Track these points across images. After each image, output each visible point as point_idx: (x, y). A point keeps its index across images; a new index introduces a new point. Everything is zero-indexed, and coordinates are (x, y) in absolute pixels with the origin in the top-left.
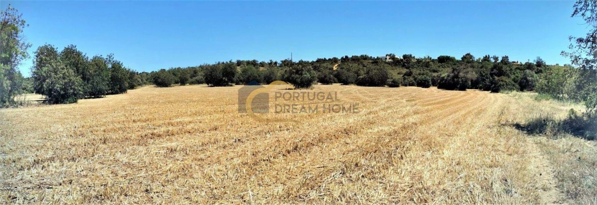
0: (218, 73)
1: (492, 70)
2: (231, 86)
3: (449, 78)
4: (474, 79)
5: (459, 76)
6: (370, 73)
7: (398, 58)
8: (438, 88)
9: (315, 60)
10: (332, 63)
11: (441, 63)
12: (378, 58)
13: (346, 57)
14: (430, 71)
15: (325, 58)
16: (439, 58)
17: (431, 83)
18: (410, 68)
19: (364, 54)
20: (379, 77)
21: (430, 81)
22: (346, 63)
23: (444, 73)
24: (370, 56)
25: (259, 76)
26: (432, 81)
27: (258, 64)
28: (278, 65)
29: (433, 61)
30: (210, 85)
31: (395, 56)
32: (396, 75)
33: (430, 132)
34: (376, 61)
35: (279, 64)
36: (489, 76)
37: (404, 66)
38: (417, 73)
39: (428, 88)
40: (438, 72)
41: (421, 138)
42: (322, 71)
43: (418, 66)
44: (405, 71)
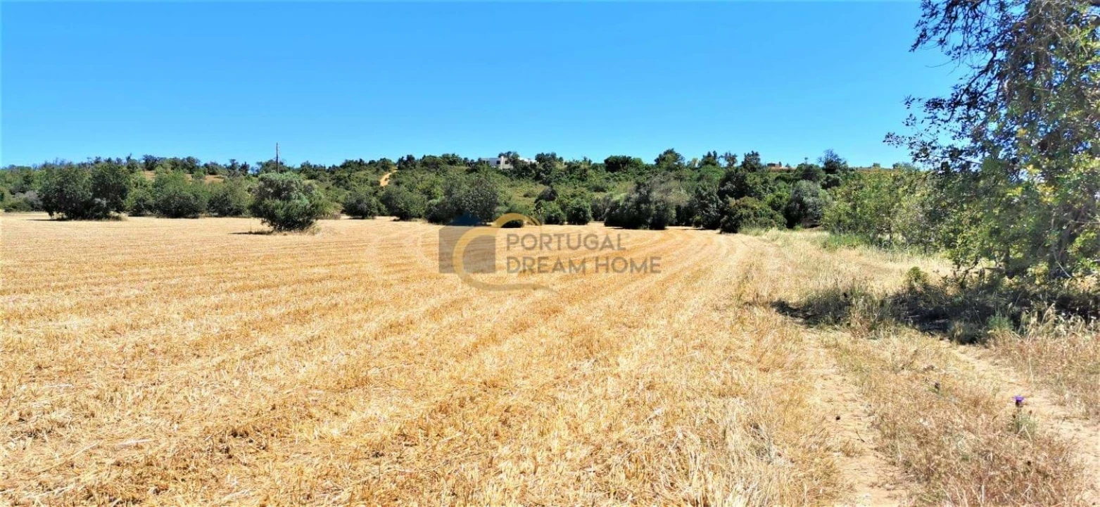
0: (81, 187)
1: (723, 183)
2: (117, 219)
3: (630, 204)
4: (683, 205)
5: (651, 199)
6: (455, 191)
7: (526, 160)
8: (607, 224)
9: (338, 164)
10: (378, 170)
11: (612, 172)
12: (481, 162)
13: (410, 158)
14: (589, 189)
15: (361, 160)
16: (606, 161)
17: (590, 215)
18: (552, 184)
19: (450, 152)
20: (476, 202)
21: (589, 209)
22: (409, 172)
23: (617, 193)
24: (463, 157)
25: (196, 197)
26: (592, 210)
27: (198, 167)
28: (250, 172)
29: (595, 167)
30: (56, 215)
31: (518, 156)
32: (521, 198)
33: (589, 318)
34: (474, 167)
35: (252, 169)
36: (715, 197)
37: (537, 178)
38: (569, 194)
39: (585, 226)
40: (605, 191)
41: (571, 331)
42: (353, 187)
43: (571, 179)
44: (540, 189)
